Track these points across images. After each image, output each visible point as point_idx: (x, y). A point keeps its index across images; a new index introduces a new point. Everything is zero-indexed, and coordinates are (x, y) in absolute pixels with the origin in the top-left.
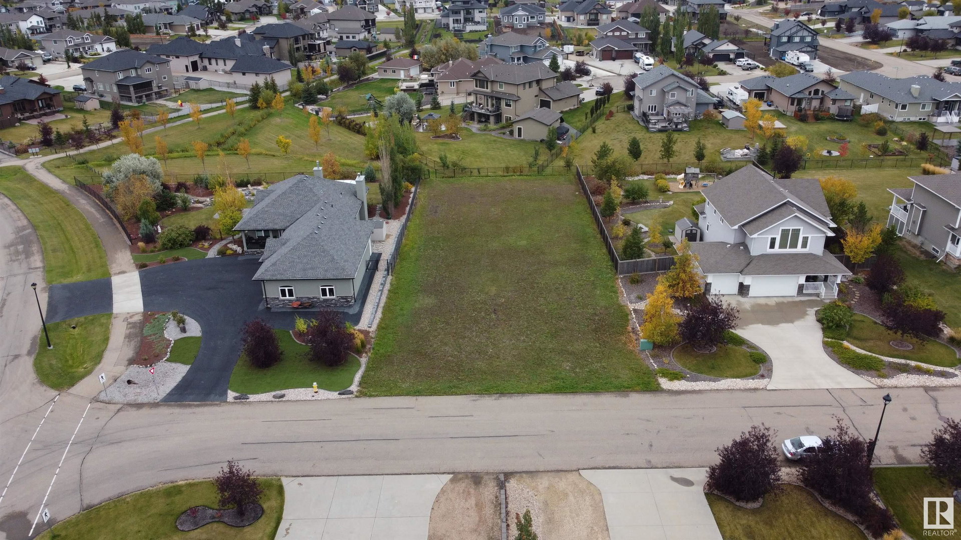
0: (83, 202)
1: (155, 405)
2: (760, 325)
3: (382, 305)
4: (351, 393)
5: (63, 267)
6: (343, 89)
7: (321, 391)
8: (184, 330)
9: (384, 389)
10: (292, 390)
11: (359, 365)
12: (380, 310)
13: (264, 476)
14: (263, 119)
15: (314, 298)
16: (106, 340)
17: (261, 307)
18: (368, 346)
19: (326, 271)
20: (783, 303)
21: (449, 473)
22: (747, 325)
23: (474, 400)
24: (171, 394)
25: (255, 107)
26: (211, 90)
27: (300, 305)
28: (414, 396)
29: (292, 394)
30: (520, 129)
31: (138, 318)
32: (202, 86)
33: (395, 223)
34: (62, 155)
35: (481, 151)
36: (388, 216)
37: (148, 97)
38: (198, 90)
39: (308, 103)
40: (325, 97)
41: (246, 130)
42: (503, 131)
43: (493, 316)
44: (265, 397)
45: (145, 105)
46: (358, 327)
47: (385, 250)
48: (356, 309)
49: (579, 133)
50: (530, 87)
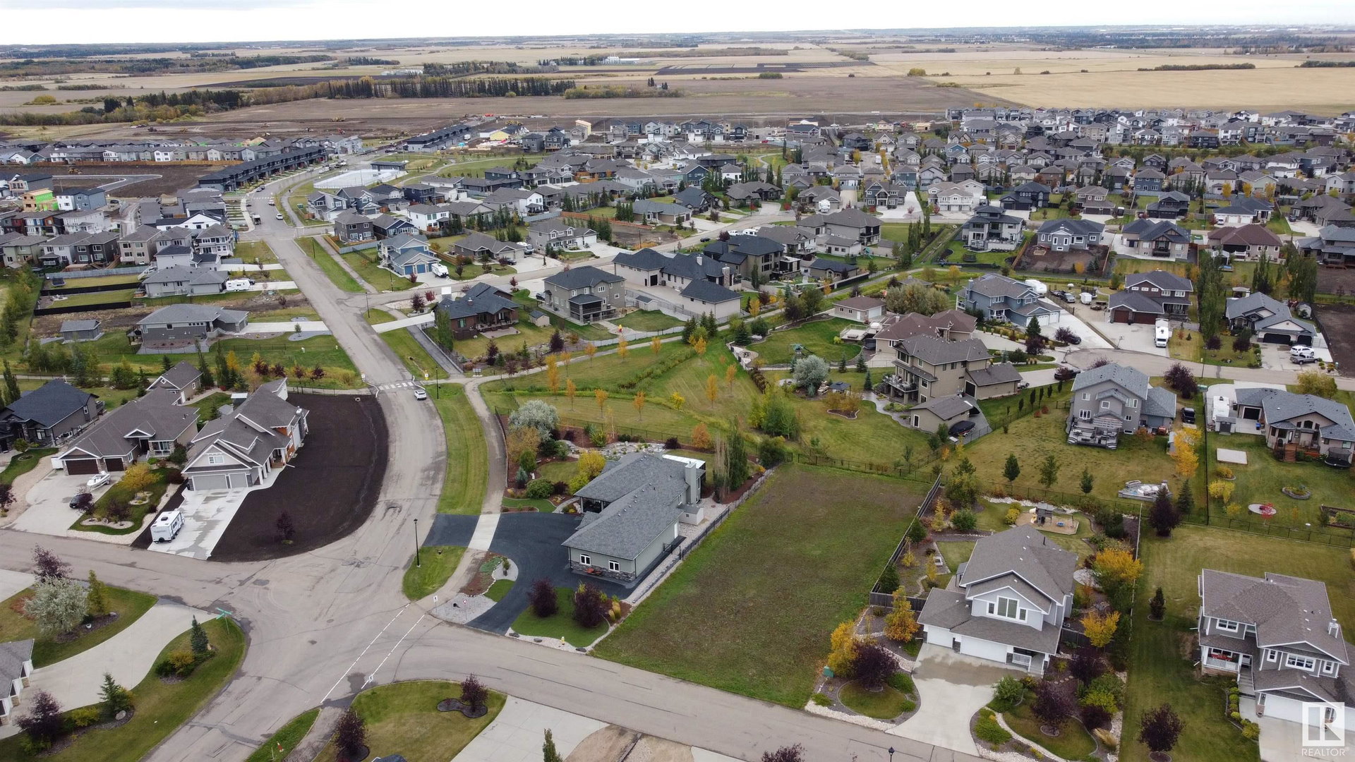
0: (493, 434)
1: (461, 626)
2: (943, 681)
3: (656, 586)
4: (585, 651)
5: (453, 498)
6: (786, 328)
7: (567, 644)
8: (505, 574)
9: (609, 654)
10: (549, 638)
11: (606, 632)
12: (652, 589)
13: (499, 691)
14: (687, 358)
15: (604, 569)
16: (454, 569)
17: (567, 567)
18: (623, 618)
19: (616, 550)
20: (987, 667)
21: (608, 723)
22: (931, 677)
23: (660, 679)
24: (474, 621)
25: (685, 342)
26: (658, 312)
27: (593, 572)
28: (623, 664)
29: (548, 641)
30: (917, 418)
31: (482, 556)
32: (651, 306)
33: (721, 509)
34: (497, 377)
35: (863, 438)
36: (718, 500)
37: (596, 316)
38: (644, 312)
39: (739, 344)
40: (760, 337)
41: (663, 372)
42: (905, 414)
43: (732, 617)
44: (530, 638)
45: (589, 325)
46: (624, 601)
47: (692, 534)
48: (633, 585)
49: (990, 430)
50: (952, 368)
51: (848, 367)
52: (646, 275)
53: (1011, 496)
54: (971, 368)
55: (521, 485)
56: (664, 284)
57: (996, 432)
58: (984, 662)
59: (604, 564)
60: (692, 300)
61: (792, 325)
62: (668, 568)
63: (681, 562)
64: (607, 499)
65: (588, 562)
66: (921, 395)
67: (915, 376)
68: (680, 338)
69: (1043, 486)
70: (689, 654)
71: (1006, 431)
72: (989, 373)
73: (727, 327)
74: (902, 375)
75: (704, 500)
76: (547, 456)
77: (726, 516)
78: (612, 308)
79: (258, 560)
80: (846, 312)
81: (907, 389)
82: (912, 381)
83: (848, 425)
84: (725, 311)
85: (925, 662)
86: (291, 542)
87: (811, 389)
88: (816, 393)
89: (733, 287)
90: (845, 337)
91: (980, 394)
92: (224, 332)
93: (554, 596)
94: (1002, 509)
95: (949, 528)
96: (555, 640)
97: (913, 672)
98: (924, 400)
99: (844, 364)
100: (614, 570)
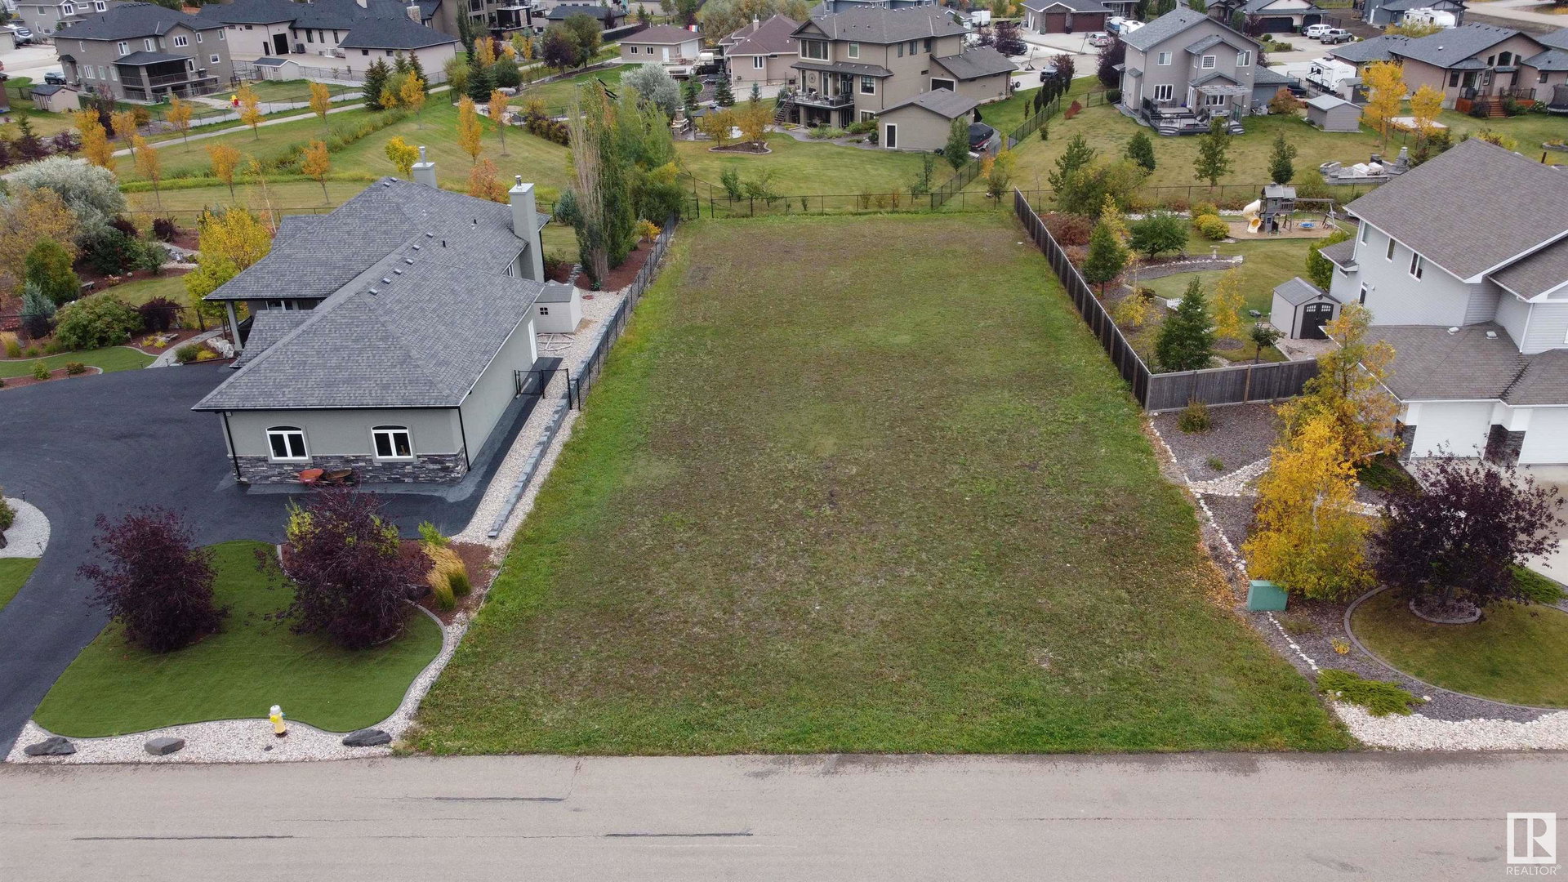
3: (539, 479)
4: (385, 739)
6: (551, 81)
10: (214, 725)
11: (438, 649)
12: (532, 493)
14: (386, 124)
15: (357, 459)
17: (228, 481)
18: (477, 591)
19: (386, 387)
25: (375, 106)
26: (300, 81)
27: (322, 477)
29: (212, 739)
30: (891, 130)
32: (286, 76)
33: (608, 300)
36: (591, 285)
37: (179, 90)
38: (275, 83)
39: (479, 100)
40: (513, 90)
44: (127, 747)
45: (167, 104)
46: (457, 539)
47: (572, 351)
48: (467, 489)
49: (1014, 141)
50: (911, 52)
51: (702, 104)
52: (265, 34)
55: (38, 326)
56: (301, 48)
59: (356, 443)
60: (365, 52)
61: (559, 77)
63: (574, 414)
65: (298, 449)
66: (859, 112)
67: (844, 80)
68: (361, 104)
69: (1207, 181)
71: (1044, 137)
72: (968, 61)
73: (444, 86)
76: (109, 272)
77: (631, 313)
78: (210, 76)
80: (642, 52)
81: (837, 102)
82: (838, 88)
84: (434, 60)
96: (241, 725)
100: (395, 456)
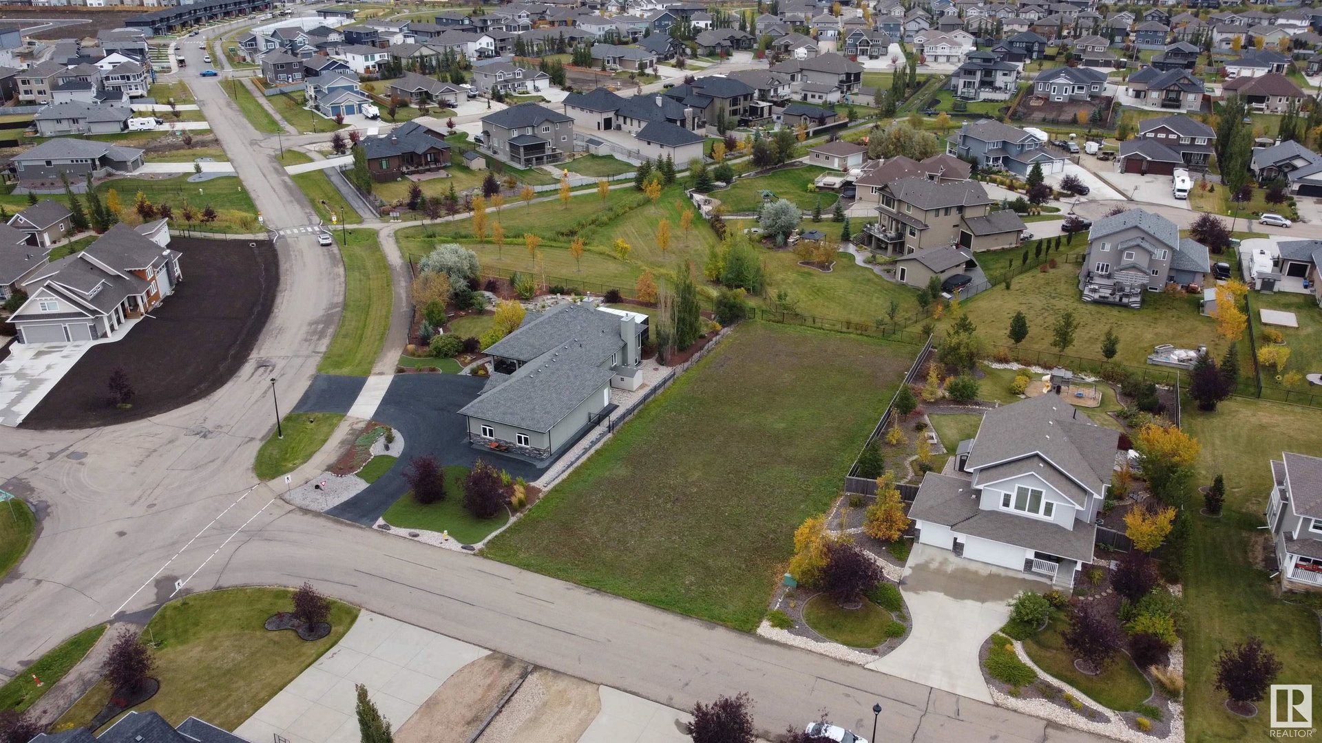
0: (403, 284)
1: (317, 514)
2: (941, 595)
3: (575, 465)
4: (473, 549)
5: (341, 356)
6: (754, 175)
7: (452, 540)
8: (387, 448)
9: (504, 554)
10: (429, 532)
11: (505, 524)
12: (569, 471)
13: (351, 603)
14: (639, 205)
15: (510, 443)
16: (325, 441)
17: (466, 440)
18: (529, 506)
19: (523, 419)
20: (997, 576)
21: (490, 650)
22: (925, 590)
23: (567, 589)
24: (336, 508)
25: (639, 189)
26: (611, 157)
27: (497, 447)
28: (521, 568)
29: (428, 536)
30: (903, 271)
31: (362, 425)
32: (602, 151)
33: (665, 372)
34: (418, 223)
35: (840, 292)
36: (662, 361)
37: (539, 160)
38: (594, 157)
39: (700, 190)
40: (724, 184)
41: (610, 219)
42: (890, 267)
43: (669, 506)
44: (404, 532)
45: (531, 170)
46: (532, 484)
47: (626, 402)
48: (547, 463)
49: (989, 286)
50: (946, 214)
51: (823, 216)
52: (599, 118)
53: (1017, 361)
54: (968, 214)
55: (424, 341)
56: (619, 128)
57: (995, 288)
58: (994, 570)
59: (510, 437)
60: (649, 143)
61: (761, 172)
62: (593, 443)
63: (610, 435)
64: (521, 358)
65: (491, 435)
66: (907, 246)
67: (902, 225)
68: (633, 184)
69: (1056, 350)
70: (609, 555)
71: (1008, 287)
72: (989, 221)
73: (687, 173)
74: (886, 223)
75: (644, 362)
76: (462, 309)
77: (671, 381)
78: (558, 151)
79: (80, 427)
80: (822, 158)
81: (892, 239)
82: (897, 229)
83: (822, 278)
84: (684, 156)
85: (917, 568)
86: (129, 406)
87: (780, 238)
88: (786, 243)
89: (698, 132)
90: (821, 184)
91: (977, 246)
92: (114, 171)
93: (441, 478)
94: (1007, 376)
95: (944, 397)
96: (436, 534)
97: (901, 582)
98: (911, 251)
99: (818, 212)
100: (523, 445)
